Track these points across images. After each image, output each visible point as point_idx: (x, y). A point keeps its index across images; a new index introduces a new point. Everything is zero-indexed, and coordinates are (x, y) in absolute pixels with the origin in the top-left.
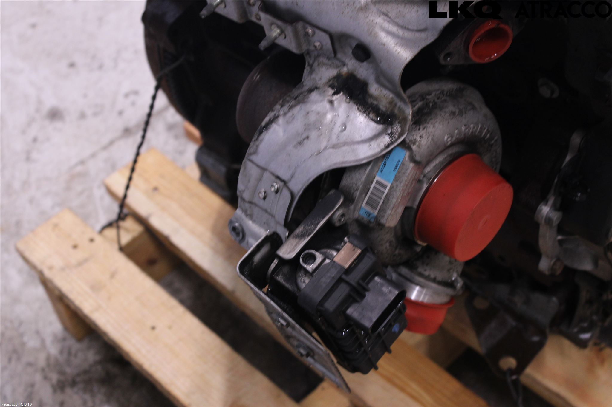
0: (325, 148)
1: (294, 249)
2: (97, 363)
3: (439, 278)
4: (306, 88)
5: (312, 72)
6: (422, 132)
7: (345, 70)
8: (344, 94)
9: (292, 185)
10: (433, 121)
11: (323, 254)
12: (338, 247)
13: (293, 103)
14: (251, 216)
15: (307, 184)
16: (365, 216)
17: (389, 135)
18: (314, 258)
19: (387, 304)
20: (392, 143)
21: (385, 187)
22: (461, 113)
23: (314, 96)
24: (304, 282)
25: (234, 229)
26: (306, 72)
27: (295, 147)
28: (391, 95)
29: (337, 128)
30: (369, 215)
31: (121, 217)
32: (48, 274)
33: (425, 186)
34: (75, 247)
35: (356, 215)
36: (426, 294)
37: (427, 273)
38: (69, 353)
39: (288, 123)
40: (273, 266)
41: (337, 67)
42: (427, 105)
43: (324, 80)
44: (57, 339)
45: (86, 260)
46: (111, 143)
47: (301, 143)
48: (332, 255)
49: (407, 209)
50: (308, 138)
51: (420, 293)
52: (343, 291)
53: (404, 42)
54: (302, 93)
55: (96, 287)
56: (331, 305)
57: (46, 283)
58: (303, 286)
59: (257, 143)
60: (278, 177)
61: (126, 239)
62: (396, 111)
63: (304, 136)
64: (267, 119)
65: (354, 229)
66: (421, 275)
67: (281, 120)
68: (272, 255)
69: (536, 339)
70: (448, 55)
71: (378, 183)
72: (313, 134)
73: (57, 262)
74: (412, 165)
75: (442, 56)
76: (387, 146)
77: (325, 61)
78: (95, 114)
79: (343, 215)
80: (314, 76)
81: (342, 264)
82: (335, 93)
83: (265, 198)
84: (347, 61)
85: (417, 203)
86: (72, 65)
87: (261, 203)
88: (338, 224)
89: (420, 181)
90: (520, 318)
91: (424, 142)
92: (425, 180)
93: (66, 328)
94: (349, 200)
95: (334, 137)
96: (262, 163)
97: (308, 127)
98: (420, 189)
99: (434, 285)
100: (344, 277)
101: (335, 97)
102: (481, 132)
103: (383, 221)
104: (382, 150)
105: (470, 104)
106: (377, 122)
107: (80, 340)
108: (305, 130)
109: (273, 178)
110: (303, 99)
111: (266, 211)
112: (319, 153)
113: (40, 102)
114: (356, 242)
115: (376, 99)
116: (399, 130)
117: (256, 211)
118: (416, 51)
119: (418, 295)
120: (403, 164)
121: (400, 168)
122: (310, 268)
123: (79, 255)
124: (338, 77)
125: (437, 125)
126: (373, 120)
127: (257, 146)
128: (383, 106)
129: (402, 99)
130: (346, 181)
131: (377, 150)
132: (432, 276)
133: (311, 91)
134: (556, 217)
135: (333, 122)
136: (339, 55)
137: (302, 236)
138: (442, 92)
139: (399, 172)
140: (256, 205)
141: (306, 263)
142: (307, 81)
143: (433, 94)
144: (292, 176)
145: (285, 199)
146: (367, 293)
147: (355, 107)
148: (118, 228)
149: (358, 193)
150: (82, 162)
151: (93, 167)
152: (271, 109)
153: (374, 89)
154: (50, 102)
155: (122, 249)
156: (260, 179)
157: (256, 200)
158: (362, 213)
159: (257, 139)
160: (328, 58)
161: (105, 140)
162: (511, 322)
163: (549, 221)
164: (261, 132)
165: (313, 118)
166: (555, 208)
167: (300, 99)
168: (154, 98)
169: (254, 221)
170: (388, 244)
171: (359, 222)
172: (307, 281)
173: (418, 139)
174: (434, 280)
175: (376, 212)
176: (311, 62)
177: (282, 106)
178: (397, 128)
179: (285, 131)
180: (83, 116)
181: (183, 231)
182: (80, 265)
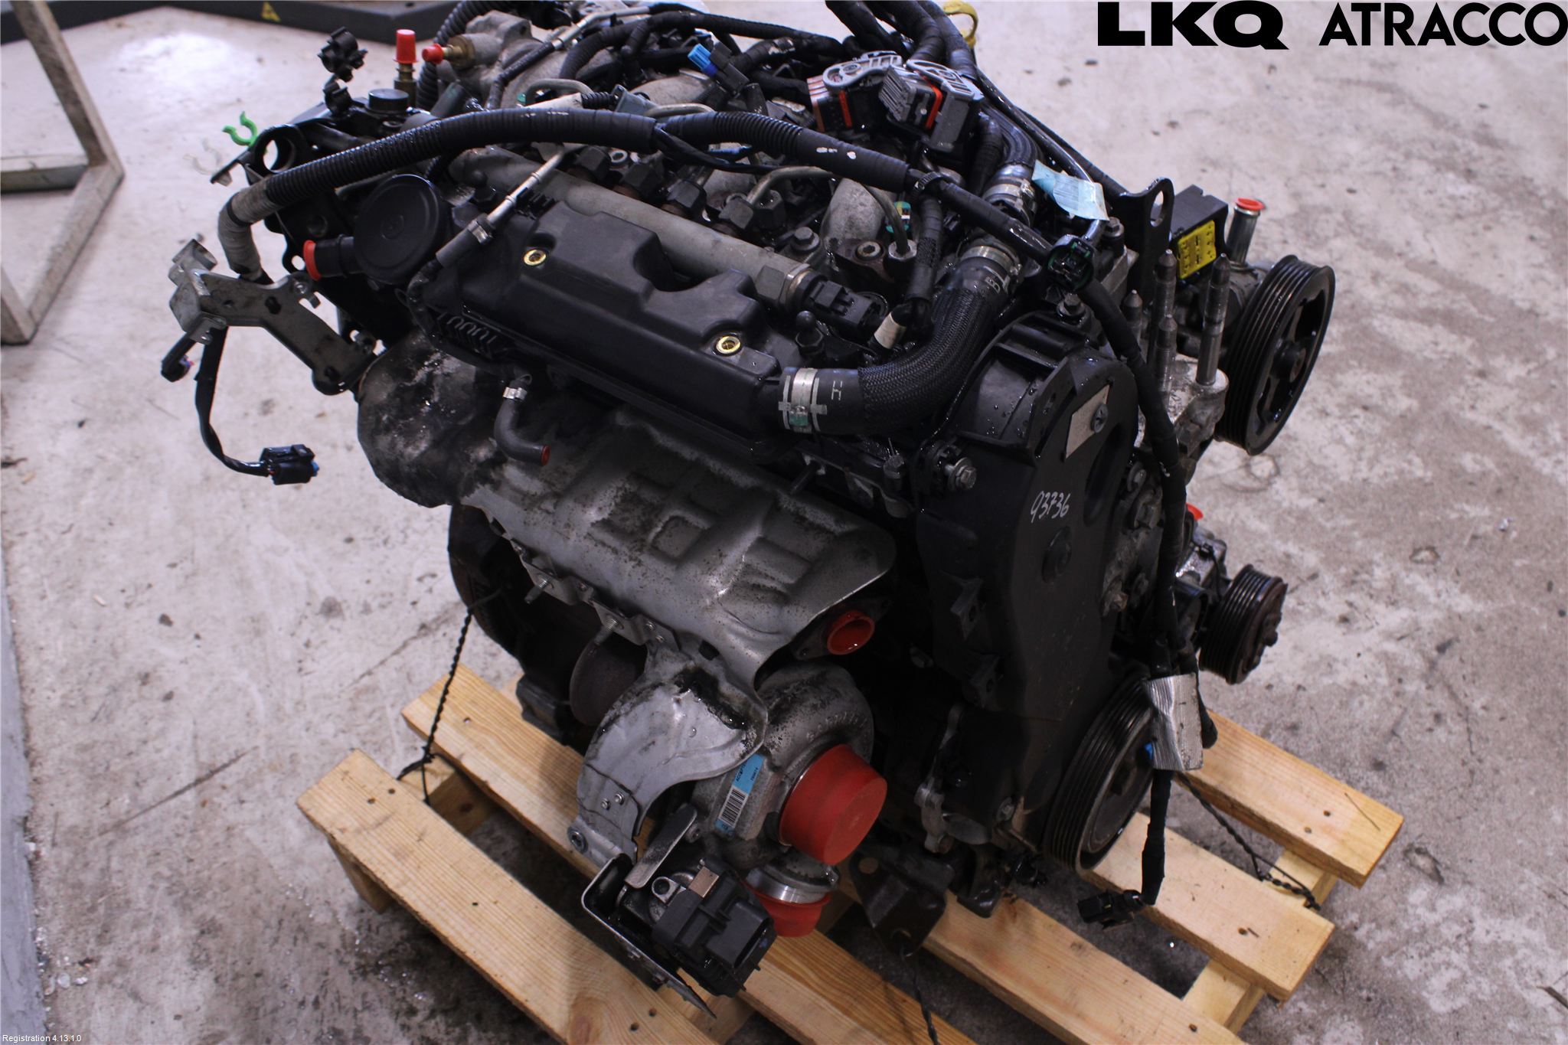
0: (674, 755)
1: (644, 877)
2: (404, 940)
3: (811, 875)
4: (649, 683)
5: (655, 664)
6: (781, 733)
7: (692, 664)
8: (693, 690)
9: (638, 796)
10: (792, 719)
11: (677, 880)
12: (693, 868)
13: (635, 700)
14: (593, 826)
15: (655, 798)
16: (723, 830)
17: (743, 742)
18: (667, 885)
19: (750, 936)
20: (748, 752)
21: (742, 797)
22: (823, 705)
23: (659, 694)
24: (658, 914)
25: (574, 837)
26: (648, 663)
27: (640, 752)
28: (745, 696)
29: (687, 733)
30: (727, 827)
31: (428, 758)
32: (340, 838)
33: (787, 788)
34: (371, 801)
35: (712, 828)
36: (796, 894)
37: (796, 871)
38: (369, 929)
39: (631, 724)
40: (622, 894)
41: (684, 661)
42: (785, 700)
43: (668, 677)
44: (352, 911)
45: (386, 818)
46: (405, 645)
47: (646, 749)
48: (687, 879)
49: (768, 815)
50: (654, 743)
51: (789, 893)
52: (701, 923)
53: (755, 644)
54: (644, 689)
55: (401, 854)
56: (689, 940)
57: (336, 847)
58: (657, 918)
59: (597, 746)
60: (622, 787)
61: (433, 785)
62: (751, 713)
63: (649, 741)
64: (606, 718)
65: (712, 846)
66: (791, 874)
67: (622, 721)
68: (620, 882)
69: (933, 906)
70: (806, 650)
71: (735, 792)
72: (660, 739)
73: (350, 823)
74: (771, 774)
75: (798, 653)
76: (743, 757)
77: (670, 652)
78: (383, 607)
79: (698, 831)
80: (657, 670)
81: (699, 892)
82: (682, 691)
83: (608, 808)
84: (693, 655)
85: (779, 808)
86: (350, 540)
87: (605, 813)
88: (692, 841)
89: (782, 784)
90: (912, 882)
91: (783, 744)
92: (787, 781)
93: (362, 897)
94: (704, 812)
95: (683, 743)
96: (603, 769)
97: (654, 731)
98: (784, 792)
99: (805, 885)
100: (702, 907)
101: (682, 696)
102: (847, 720)
103: (742, 835)
104: (737, 762)
105: (835, 690)
106: (731, 726)
107: (381, 912)
108: (650, 734)
109: (617, 787)
110: (647, 696)
111: (610, 821)
112: (668, 760)
113: (311, 592)
114: (713, 865)
115: (728, 699)
116: (755, 736)
117: (598, 819)
118: (769, 654)
119: (788, 896)
120: (761, 773)
121: (758, 776)
122: (663, 898)
123: (376, 812)
124: (685, 672)
125: (797, 723)
126: (725, 723)
127: (597, 750)
128: (736, 706)
129: (756, 701)
130: (698, 792)
131: (733, 761)
132: (803, 874)
133: (655, 687)
134: (937, 799)
135: (681, 724)
136: (685, 649)
137: (652, 861)
138: (802, 683)
139: (757, 781)
140: (598, 814)
141: (660, 893)
142: (650, 675)
143: (792, 687)
144: (638, 787)
145: (631, 811)
146: (728, 923)
147: (705, 707)
148: (423, 770)
149: (713, 805)
150: (369, 673)
151: (382, 677)
152: (610, 707)
153: (725, 688)
154: (324, 592)
155: (428, 801)
156: (601, 788)
157: (598, 809)
158: (718, 825)
159: (596, 742)
160: (673, 650)
161: (397, 643)
162: (903, 888)
163: (929, 803)
164: (600, 734)
165: (658, 720)
166: (937, 790)
167: (643, 696)
168: (464, 631)
169: (597, 830)
170: (750, 854)
171: (716, 835)
172: (661, 911)
173: (777, 741)
174: (806, 879)
175: (734, 826)
176: (654, 650)
177: (623, 703)
178: (753, 733)
179: (627, 734)
180: (367, 609)
181: (504, 775)
182: (379, 824)
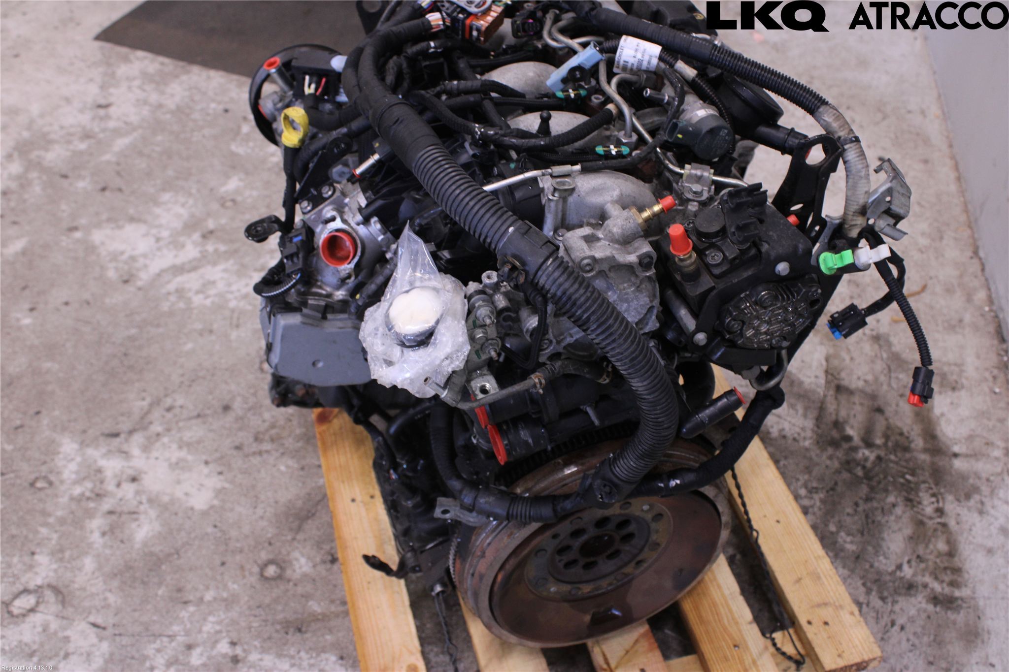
34: (826, 623)
73: (845, 615)
123: (825, 613)
181: (727, 592)
182: (825, 604)
